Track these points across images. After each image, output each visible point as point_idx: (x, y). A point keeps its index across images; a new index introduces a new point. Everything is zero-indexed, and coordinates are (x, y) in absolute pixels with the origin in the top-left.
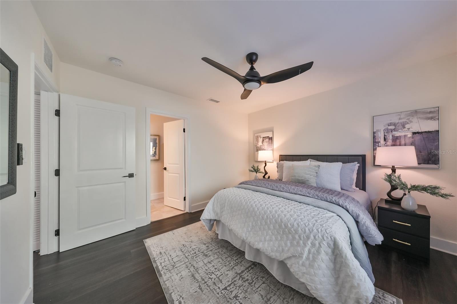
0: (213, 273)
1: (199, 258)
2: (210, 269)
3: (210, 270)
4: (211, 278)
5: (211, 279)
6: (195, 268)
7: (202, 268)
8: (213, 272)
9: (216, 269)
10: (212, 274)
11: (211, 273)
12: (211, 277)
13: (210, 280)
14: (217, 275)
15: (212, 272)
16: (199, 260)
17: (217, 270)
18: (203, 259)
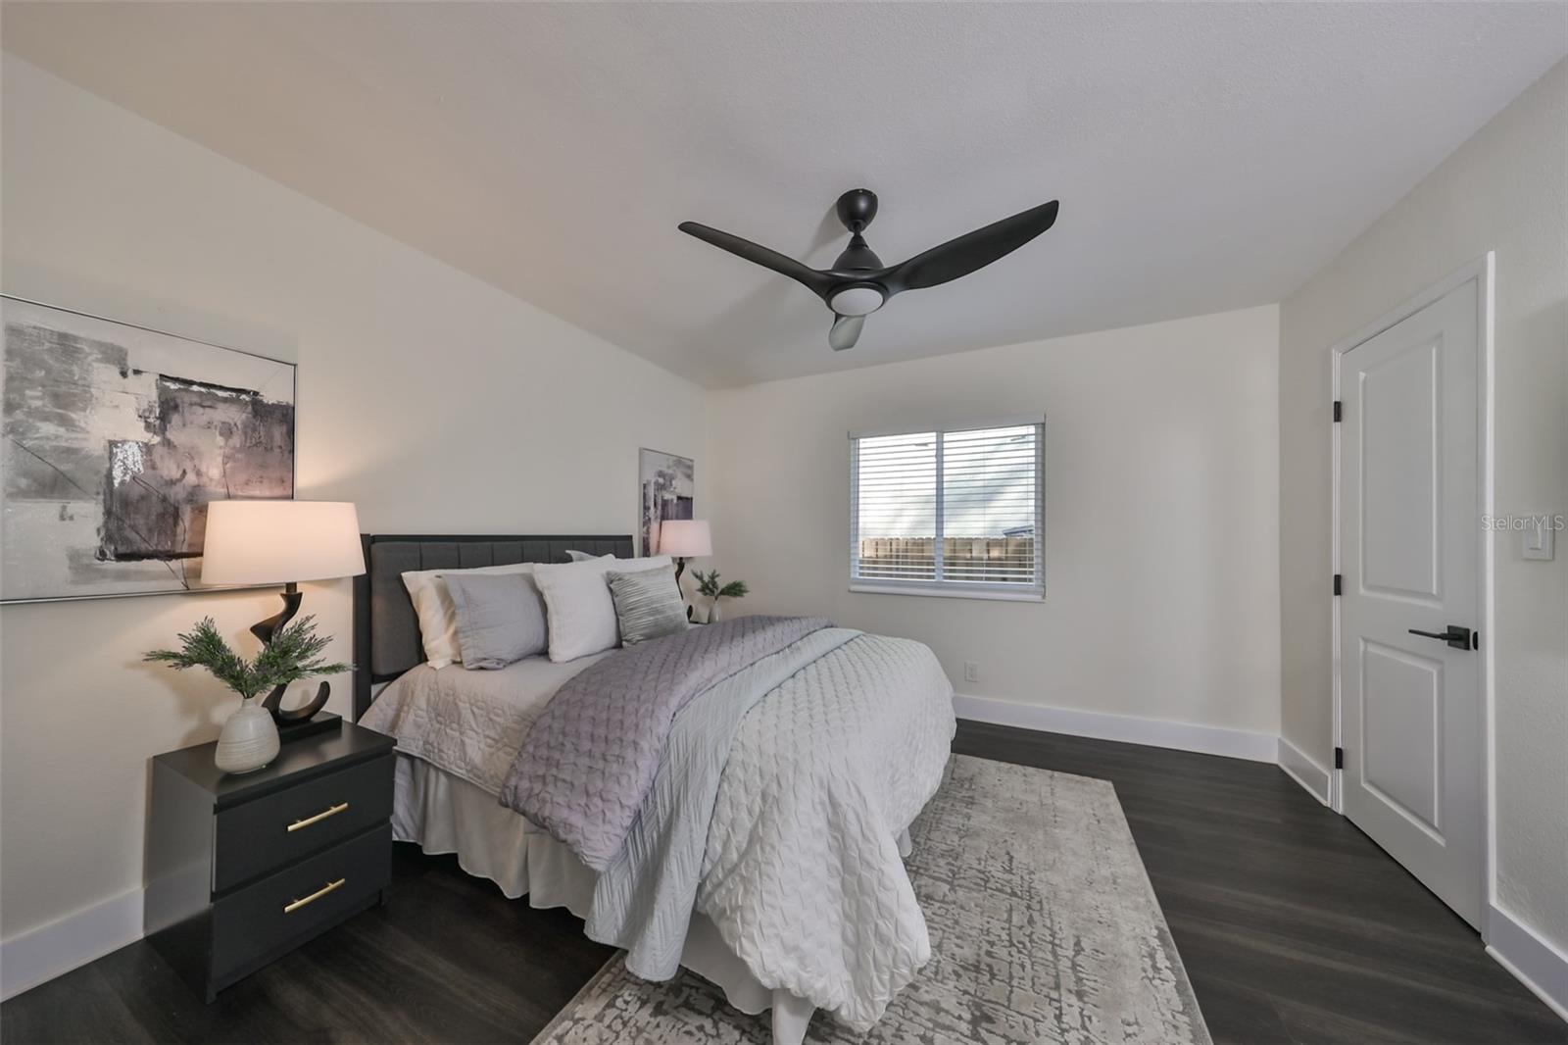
0: (1010, 941)
1: (1012, 1027)
2: (1009, 959)
3: (1012, 956)
4: (1028, 939)
5: (1029, 936)
6: (1060, 1009)
7: (1034, 984)
8: (1007, 944)
9: (992, 944)
10: (1015, 942)
11: (1017, 947)
12: (1026, 940)
13: (1034, 937)
14: (1003, 929)
15: (1010, 946)
16: (1020, 1019)
17: (992, 938)
18: (1002, 1008)
